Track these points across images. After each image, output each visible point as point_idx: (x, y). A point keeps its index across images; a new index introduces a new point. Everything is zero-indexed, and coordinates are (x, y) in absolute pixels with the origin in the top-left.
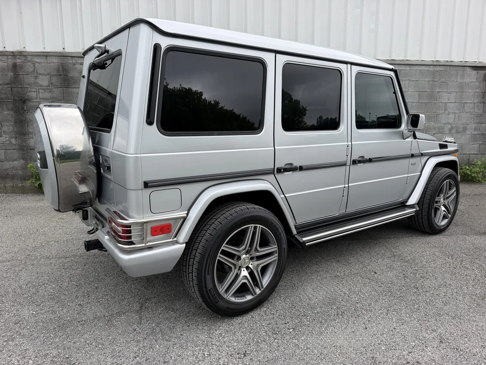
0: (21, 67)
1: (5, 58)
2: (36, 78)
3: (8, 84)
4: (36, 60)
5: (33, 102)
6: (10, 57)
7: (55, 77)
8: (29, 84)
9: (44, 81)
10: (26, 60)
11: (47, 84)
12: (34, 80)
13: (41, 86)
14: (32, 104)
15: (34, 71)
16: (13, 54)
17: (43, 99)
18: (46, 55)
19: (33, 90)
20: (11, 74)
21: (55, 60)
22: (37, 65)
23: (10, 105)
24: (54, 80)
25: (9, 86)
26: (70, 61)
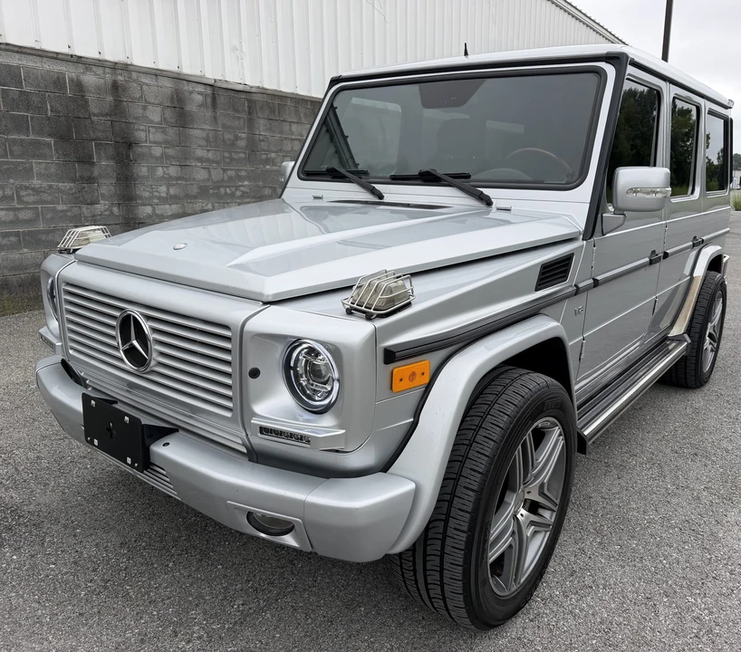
0: (125, 89)
1: (100, 71)
2: (145, 108)
3: (106, 115)
4: (145, 80)
5: (141, 147)
6: (107, 70)
7: (169, 109)
8: (135, 118)
9: (155, 115)
10: (130, 78)
11: (160, 119)
12: (141, 111)
13: (152, 122)
14: (140, 150)
15: (141, 97)
16: (115, 67)
17: (155, 143)
18: (157, 74)
19: (142, 127)
20: (110, 98)
21: (167, 83)
22: (145, 88)
23: (111, 151)
24: (168, 113)
25: (109, 118)
26: (187, 87)
